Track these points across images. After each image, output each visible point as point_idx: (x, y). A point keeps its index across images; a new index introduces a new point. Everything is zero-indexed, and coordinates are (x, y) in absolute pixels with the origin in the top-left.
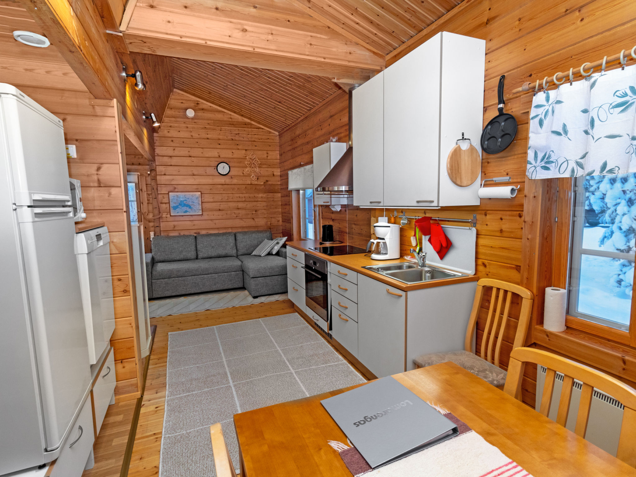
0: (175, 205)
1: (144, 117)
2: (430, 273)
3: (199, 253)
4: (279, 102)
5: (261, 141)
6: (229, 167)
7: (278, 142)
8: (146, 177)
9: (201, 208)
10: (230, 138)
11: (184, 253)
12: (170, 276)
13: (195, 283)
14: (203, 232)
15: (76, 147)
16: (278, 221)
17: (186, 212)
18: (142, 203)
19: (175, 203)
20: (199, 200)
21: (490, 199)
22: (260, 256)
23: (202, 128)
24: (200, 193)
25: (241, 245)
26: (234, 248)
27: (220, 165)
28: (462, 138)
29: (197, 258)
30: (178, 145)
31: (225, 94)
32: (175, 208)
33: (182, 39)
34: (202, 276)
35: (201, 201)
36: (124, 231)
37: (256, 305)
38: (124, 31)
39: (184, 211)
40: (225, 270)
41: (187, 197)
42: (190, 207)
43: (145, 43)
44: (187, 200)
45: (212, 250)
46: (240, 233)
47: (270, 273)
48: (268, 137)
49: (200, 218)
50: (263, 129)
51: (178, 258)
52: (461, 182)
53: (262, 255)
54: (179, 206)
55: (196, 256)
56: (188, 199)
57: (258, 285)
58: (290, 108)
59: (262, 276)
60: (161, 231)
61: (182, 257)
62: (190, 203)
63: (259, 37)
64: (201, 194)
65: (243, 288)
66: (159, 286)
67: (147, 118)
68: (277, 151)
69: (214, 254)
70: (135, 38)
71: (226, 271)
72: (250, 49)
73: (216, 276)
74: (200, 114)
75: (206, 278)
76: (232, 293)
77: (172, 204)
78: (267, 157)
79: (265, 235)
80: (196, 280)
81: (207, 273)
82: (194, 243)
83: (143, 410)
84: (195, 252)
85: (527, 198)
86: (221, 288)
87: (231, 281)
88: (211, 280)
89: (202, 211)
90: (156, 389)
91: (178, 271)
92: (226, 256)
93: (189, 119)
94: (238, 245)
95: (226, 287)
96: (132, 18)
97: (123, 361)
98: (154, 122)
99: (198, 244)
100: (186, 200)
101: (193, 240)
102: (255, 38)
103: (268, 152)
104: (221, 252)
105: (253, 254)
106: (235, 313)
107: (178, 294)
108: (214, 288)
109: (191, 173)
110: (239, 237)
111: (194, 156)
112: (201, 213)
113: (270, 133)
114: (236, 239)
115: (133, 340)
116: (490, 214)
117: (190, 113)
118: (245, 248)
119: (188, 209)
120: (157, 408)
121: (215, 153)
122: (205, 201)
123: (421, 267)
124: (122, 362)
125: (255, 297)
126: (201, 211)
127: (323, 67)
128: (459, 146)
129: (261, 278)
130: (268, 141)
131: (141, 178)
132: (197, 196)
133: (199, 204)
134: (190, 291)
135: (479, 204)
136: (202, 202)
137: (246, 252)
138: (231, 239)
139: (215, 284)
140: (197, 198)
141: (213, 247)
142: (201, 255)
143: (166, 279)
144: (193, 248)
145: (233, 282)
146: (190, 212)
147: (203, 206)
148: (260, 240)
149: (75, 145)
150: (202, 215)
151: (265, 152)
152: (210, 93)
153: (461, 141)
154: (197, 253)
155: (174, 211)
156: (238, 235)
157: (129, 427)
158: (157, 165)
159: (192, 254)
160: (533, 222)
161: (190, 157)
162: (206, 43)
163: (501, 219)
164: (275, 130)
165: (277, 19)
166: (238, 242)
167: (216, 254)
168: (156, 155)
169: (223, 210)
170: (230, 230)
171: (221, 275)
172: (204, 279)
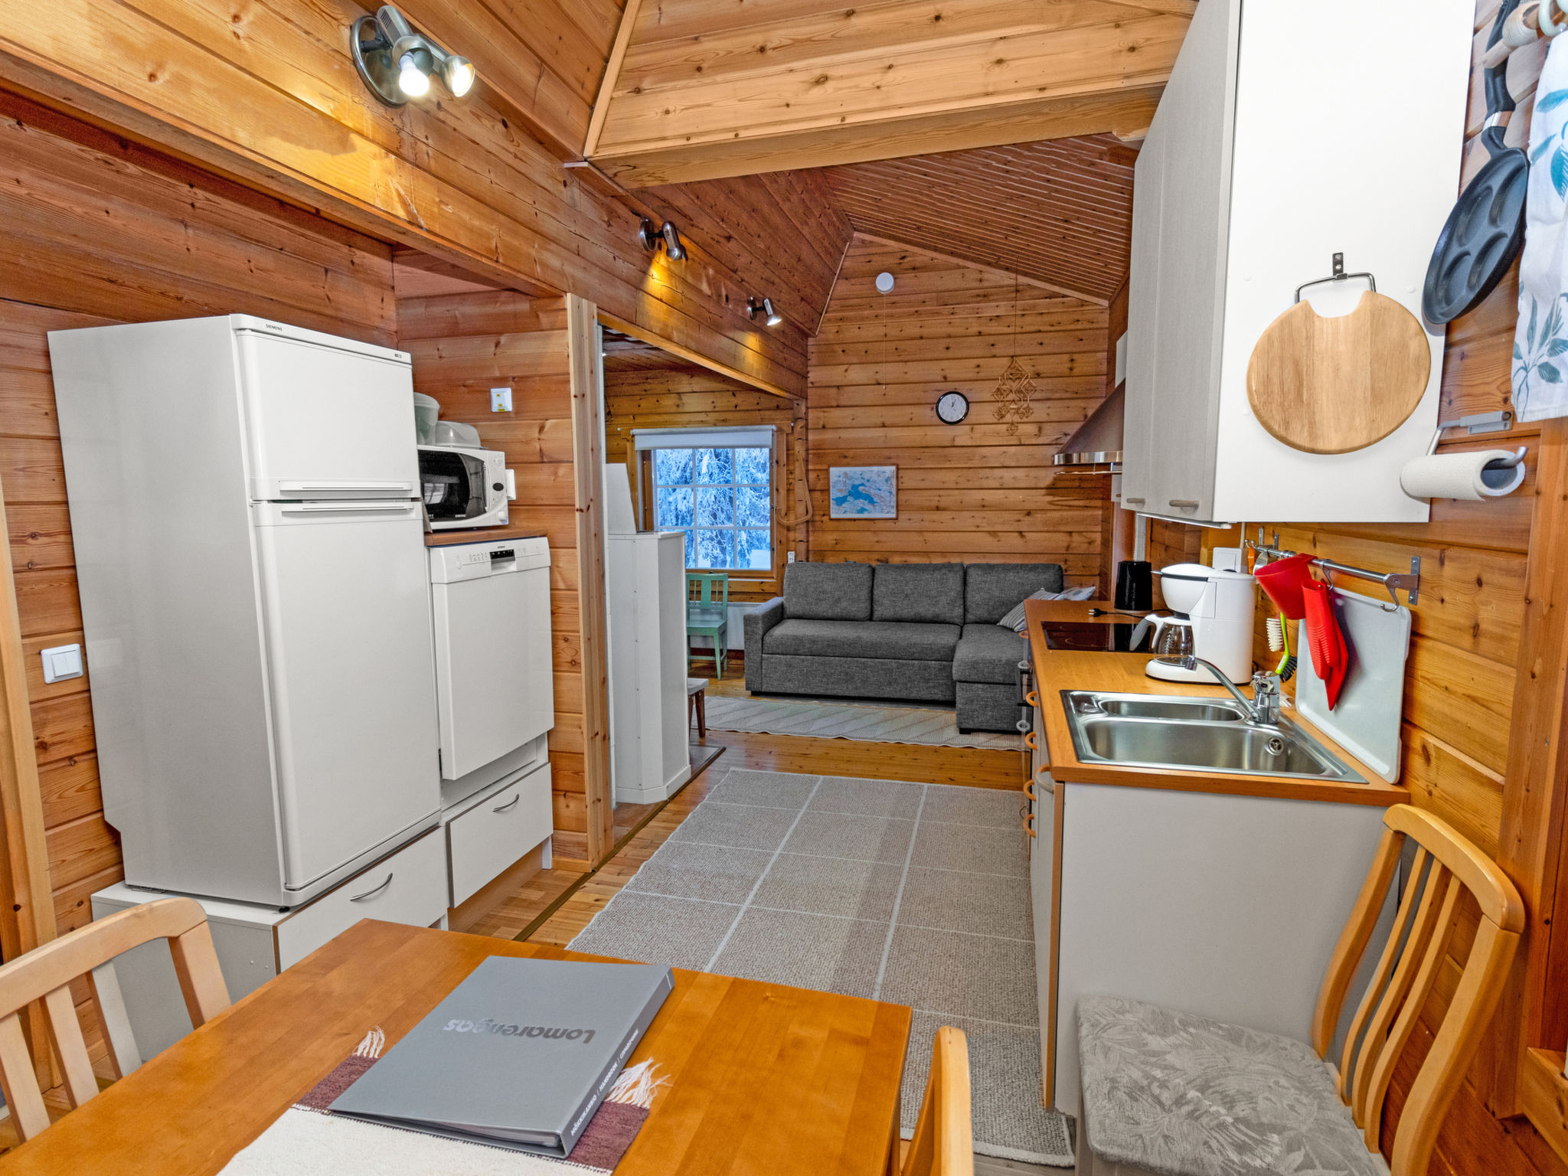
0: (840, 495)
1: (750, 309)
2: (1279, 748)
3: (875, 607)
4: (1066, 221)
5: (1058, 328)
6: (968, 403)
7: (1107, 326)
8: (787, 434)
9: (894, 504)
10: (974, 330)
11: (844, 604)
12: (796, 650)
13: (847, 673)
14: (896, 560)
15: (514, 391)
16: (1090, 543)
17: (862, 511)
18: (777, 490)
19: (840, 491)
20: (891, 484)
21: (1455, 500)
22: (1012, 630)
23: (910, 315)
24: (894, 468)
25: (974, 597)
26: (957, 604)
27: (944, 399)
28: (1330, 274)
29: (871, 618)
30: (855, 360)
31: (945, 224)
32: (840, 501)
33: (691, 142)
34: (863, 660)
35: (897, 485)
36: (575, 548)
37: (954, 750)
38: (591, 157)
39: (859, 508)
40: (914, 653)
41: (866, 477)
42: (871, 501)
43: (635, 167)
44: (867, 484)
45: (905, 602)
46: (974, 566)
47: (1005, 675)
48: (1076, 318)
49: (890, 524)
50: (1064, 296)
51: (830, 614)
52: (1312, 435)
53: (1016, 629)
54: (849, 498)
55: (868, 614)
56: (868, 481)
57: (972, 701)
58: (1100, 231)
59: (982, 680)
60: (808, 551)
61: (837, 611)
62: (872, 492)
63: (857, 86)
64: (898, 469)
65: (949, 704)
66: (776, 668)
67: (755, 310)
68: (1103, 351)
69: (907, 612)
70: (615, 164)
71: (917, 655)
72: (835, 122)
73: (893, 663)
74: (909, 279)
75: (871, 666)
76: (923, 712)
77: (834, 494)
78: (1071, 369)
79: (1042, 577)
80: (849, 668)
81: (872, 654)
82: (868, 584)
83: (576, 897)
84: (867, 604)
85: (1541, 499)
86: (904, 695)
87: (927, 681)
88: (881, 672)
89: (898, 510)
90: (621, 867)
91: (814, 641)
92: (935, 621)
93: (883, 296)
94: (969, 596)
95: (914, 695)
96: (606, 125)
97: (568, 794)
98: (768, 317)
99: (875, 587)
100: (862, 485)
101: (867, 577)
102: (848, 90)
103: (1075, 357)
104: (925, 609)
105: (1001, 623)
106: (891, 758)
107: (809, 692)
108: (887, 692)
109: (879, 421)
110: (974, 577)
111: (888, 381)
112: (894, 516)
113: (1082, 306)
114: (965, 583)
115: (583, 758)
116: (1452, 560)
117: (885, 283)
118: (986, 607)
119: (868, 506)
120: (597, 900)
121: (934, 371)
122: (904, 486)
123: (1256, 722)
124: (565, 795)
125: (964, 731)
126: (894, 510)
127: (1047, 114)
128: (1307, 304)
129: (980, 686)
130: (1079, 326)
131: (778, 437)
132: (887, 475)
133: (891, 493)
134: (835, 689)
135: (1426, 519)
136: (898, 490)
137: (986, 616)
138: (954, 581)
139: (890, 684)
140: (888, 480)
141: (907, 596)
142: (879, 612)
143: (789, 656)
144: (864, 593)
145: (931, 685)
146: (870, 512)
147: (900, 497)
148: (1027, 588)
149: (511, 387)
150: (897, 519)
151: (1066, 357)
152: (919, 228)
153: (1331, 282)
154: (872, 607)
155: (837, 507)
156: (972, 572)
157: (533, 916)
158: (812, 408)
159: (860, 608)
160: (1551, 606)
161: (879, 384)
162: (737, 135)
163: (1479, 582)
164: (1098, 295)
165: (907, 23)
166: (969, 589)
167: (912, 613)
168: (810, 385)
169: (944, 509)
170: (955, 560)
171: (903, 665)
172: (865, 668)
